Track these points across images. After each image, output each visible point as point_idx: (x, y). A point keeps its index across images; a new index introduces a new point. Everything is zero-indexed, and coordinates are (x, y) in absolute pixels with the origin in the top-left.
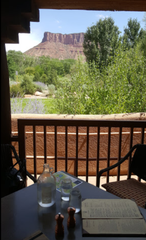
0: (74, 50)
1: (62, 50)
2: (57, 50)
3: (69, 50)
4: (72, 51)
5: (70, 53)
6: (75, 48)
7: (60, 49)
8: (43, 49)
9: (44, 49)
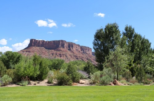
0: (54, 53)
1: (45, 53)
2: (40, 53)
3: (51, 53)
4: (53, 54)
5: (51, 55)
6: (56, 51)
7: (43, 52)
8: (28, 52)
9: (30, 52)
